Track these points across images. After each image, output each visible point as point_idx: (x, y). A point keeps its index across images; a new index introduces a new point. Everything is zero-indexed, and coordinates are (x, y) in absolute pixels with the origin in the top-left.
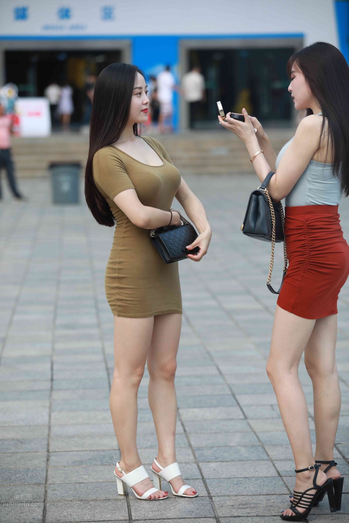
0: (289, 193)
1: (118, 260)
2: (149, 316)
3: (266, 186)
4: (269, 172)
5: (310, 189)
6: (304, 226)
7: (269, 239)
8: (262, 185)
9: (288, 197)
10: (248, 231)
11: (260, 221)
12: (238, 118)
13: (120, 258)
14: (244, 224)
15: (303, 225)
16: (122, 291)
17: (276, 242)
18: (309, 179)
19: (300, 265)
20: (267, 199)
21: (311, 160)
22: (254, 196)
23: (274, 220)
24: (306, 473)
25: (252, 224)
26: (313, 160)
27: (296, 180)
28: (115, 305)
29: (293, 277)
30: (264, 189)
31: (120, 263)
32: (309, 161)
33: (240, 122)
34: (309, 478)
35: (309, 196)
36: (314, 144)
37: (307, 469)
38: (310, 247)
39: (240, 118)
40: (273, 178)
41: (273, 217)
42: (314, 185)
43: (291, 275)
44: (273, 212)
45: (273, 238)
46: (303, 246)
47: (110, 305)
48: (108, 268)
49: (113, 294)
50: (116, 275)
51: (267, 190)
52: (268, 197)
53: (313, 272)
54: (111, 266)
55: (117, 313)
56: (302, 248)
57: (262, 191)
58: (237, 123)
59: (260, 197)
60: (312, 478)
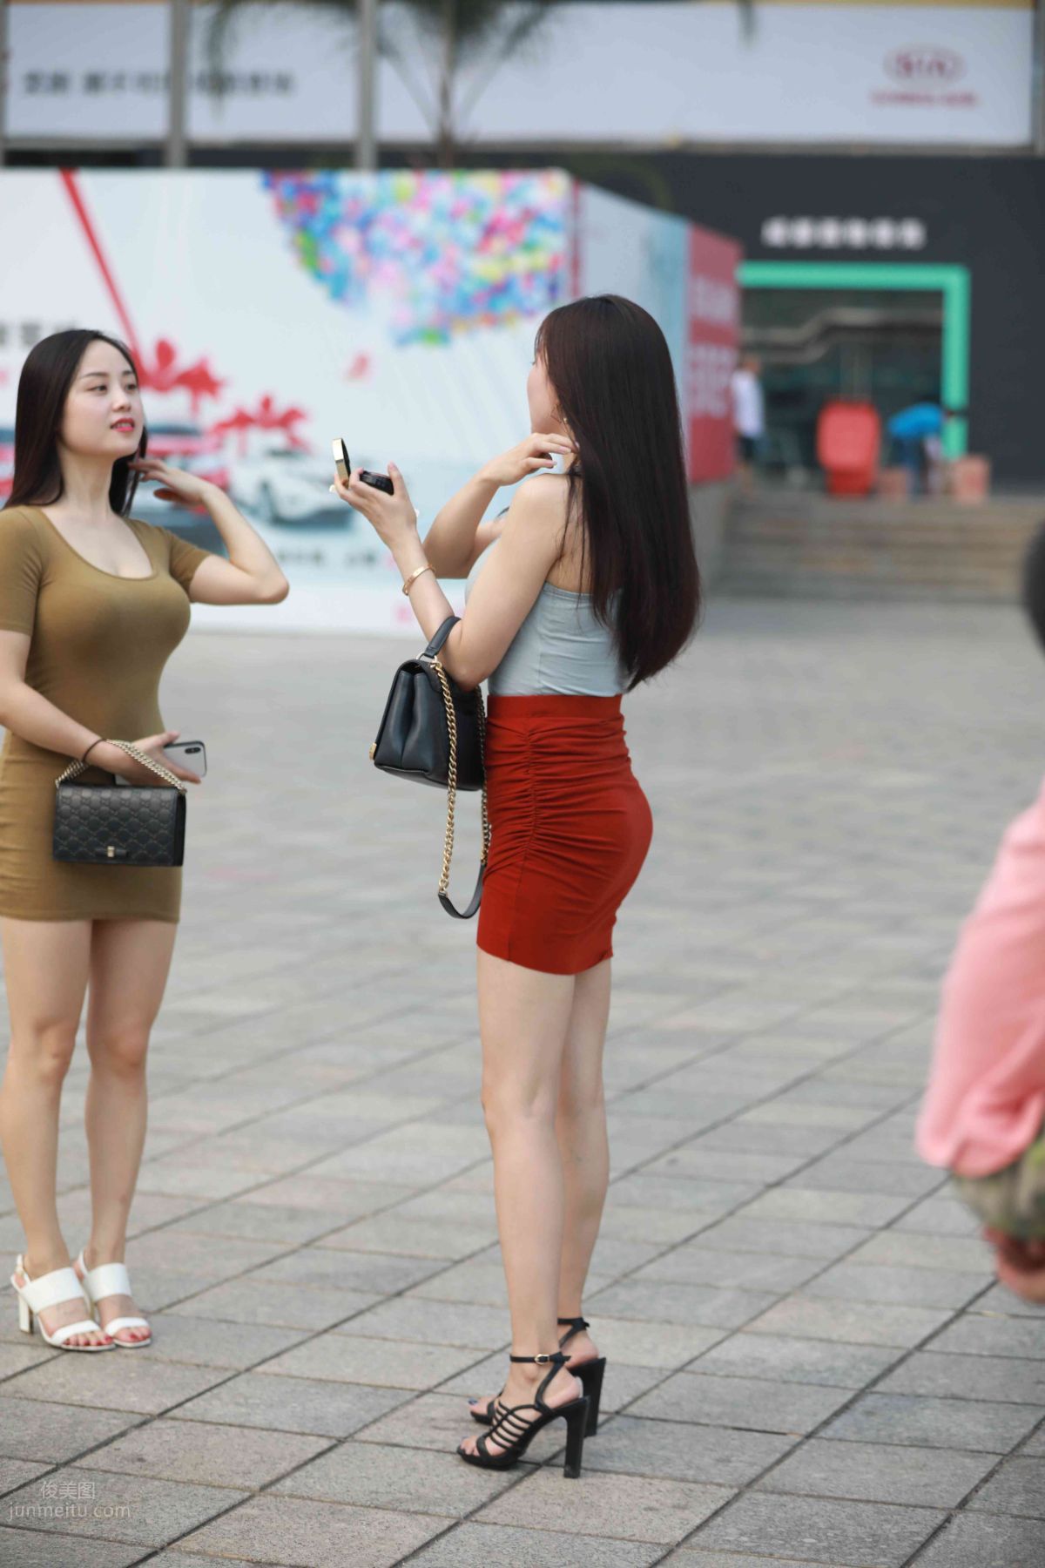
0: (495, 666)
3: (436, 651)
4: (446, 618)
5: (542, 655)
6: (523, 745)
7: (440, 780)
8: (427, 649)
9: (495, 676)
10: (387, 760)
11: (415, 735)
12: (374, 482)
14: (378, 742)
15: (524, 743)
17: (459, 788)
18: (543, 631)
19: (516, 841)
20: (438, 682)
21: (545, 584)
22: (403, 674)
23: (453, 735)
25: (396, 745)
26: (549, 583)
27: (512, 635)
29: (503, 872)
30: (433, 658)
32: (540, 588)
33: (382, 495)
35: (540, 672)
36: (549, 546)
37: (532, 1358)
38: (539, 798)
39: (379, 484)
40: (455, 631)
41: (452, 728)
42: (552, 645)
43: (498, 867)
44: (451, 715)
45: (452, 780)
46: (523, 796)
51: (438, 659)
52: (440, 678)
53: (546, 857)
56: (522, 800)
57: (426, 663)
58: (373, 496)
59: (418, 677)
60: (538, 1384)
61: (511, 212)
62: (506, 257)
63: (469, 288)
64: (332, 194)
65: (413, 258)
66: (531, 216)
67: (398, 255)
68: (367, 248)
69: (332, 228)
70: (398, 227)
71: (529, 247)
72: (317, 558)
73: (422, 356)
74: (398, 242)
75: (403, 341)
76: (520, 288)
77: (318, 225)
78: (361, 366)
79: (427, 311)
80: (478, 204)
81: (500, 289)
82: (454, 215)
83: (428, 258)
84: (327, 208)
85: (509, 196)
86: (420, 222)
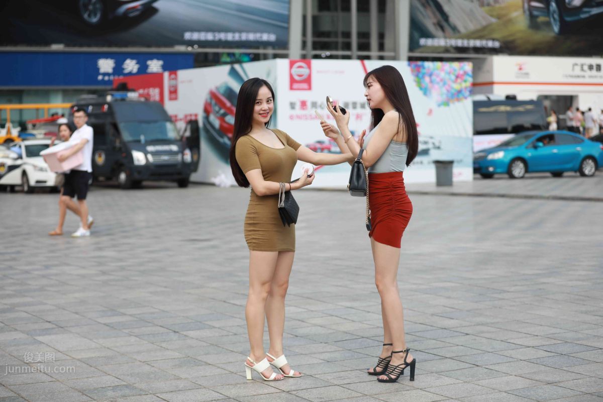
1: (253, 211)
2: (275, 251)
5: (391, 161)
6: (389, 186)
10: (353, 188)
11: (361, 181)
13: (254, 210)
14: (350, 183)
16: (257, 233)
18: (391, 154)
19: (390, 212)
22: (356, 165)
24: (401, 354)
25: (356, 184)
28: (251, 243)
29: (386, 220)
31: (254, 213)
32: (390, 142)
34: (402, 357)
35: (392, 166)
36: (394, 130)
37: (402, 352)
38: (395, 200)
42: (394, 157)
46: (390, 199)
47: (247, 243)
48: (247, 217)
49: (250, 235)
50: (252, 222)
53: (400, 216)
54: (248, 216)
55: (252, 248)
59: (360, 165)
60: (404, 358)
61: (461, 72)
62: (460, 84)
63: (453, 91)
64: (423, 67)
65: (441, 84)
66: (466, 73)
67: (438, 83)
68: (431, 82)
69: (423, 77)
70: (438, 76)
71: (465, 81)
72: (421, 163)
73: (444, 109)
74: (438, 80)
75: (439, 106)
76: (463, 92)
77: (420, 75)
78: (430, 112)
79: (444, 97)
80: (455, 70)
81: (459, 92)
82: (449, 73)
83: (444, 84)
84: (423, 71)
85: (461, 68)
86: (442, 75)
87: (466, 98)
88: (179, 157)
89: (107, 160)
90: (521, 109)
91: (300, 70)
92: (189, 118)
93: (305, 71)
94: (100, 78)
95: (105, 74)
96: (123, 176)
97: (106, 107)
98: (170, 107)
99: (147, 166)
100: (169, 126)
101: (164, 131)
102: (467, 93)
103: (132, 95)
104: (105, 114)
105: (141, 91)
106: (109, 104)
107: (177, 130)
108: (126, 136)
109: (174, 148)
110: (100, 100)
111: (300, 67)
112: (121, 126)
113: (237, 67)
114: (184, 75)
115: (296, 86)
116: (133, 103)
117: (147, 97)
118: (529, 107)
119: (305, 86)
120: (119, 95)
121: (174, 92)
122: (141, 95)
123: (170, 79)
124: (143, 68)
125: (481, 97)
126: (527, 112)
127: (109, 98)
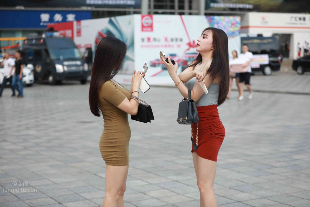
5: (211, 97)
6: (210, 116)
10: (190, 120)
11: (195, 114)
13: (115, 136)
16: (116, 153)
18: (211, 92)
21: (212, 83)
28: (112, 160)
31: (115, 139)
35: (210, 100)
42: (213, 95)
46: (211, 126)
50: (112, 145)
53: (218, 139)
55: (112, 164)
59: (193, 102)
61: (234, 22)
62: (234, 28)
64: (213, 19)
66: (237, 22)
69: (214, 24)
70: (222, 24)
71: (236, 27)
76: (235, 33)
77: (212, 23)
80: (231, 21)
81: (233, 32)
84: (213, 21)
85: (234, 20)
86: (224, 23)
87: (236, 36)
88: (81, 68)
89: (42, 69)
90: (265, 41)
91: (147, 20)
92: (87, 47)
93: (149, 21)
94: (42, 24)
95: (44, 22)
96: (51, 78)
97: (42, 41)
98: (77, 41)
99: (64, 73)
100: (76, 51)
101: (73, 53)
102: (237, 33)
103: (56, 34)
104: (41, 45)
105: (62, 32)
106: (44, 39)
107: (80, 53)
108: (53, 57)
109: (79, 63)
110: (39, 37)
111: (147, 19)
112: (50, 51)
113: (113, 19)
114: (84, 23)
115: (145, 29)
116: (57, 38)
117: (64, 35)
118: (270, 40)
119: (149, 29)
120: (49, 34)
121: (79, 32)
122: (61, 34)
123: (77, 25)
124: (65, 19)
125: (244, 35)
126: (269, 43)
127: (44, 36)
